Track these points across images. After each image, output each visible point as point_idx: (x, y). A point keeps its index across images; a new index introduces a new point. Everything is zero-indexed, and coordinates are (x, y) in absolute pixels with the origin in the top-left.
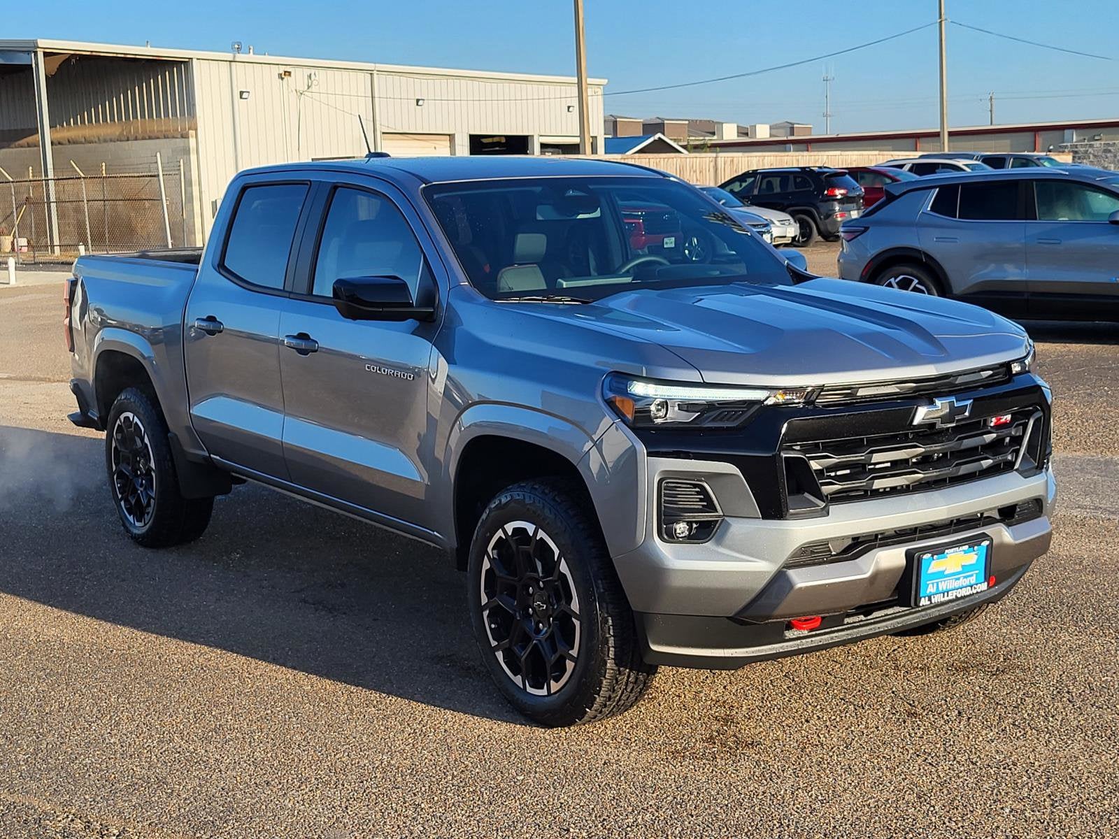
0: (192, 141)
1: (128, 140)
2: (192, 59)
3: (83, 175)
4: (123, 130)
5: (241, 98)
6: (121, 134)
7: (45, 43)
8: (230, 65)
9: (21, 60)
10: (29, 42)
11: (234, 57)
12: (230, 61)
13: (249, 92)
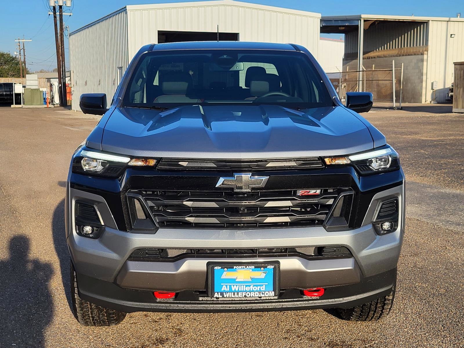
0: (425, 57)
1: (400, 56)
2: (429, 20)
3: (365, 70)
4: (399, 52)
5: (451, 37)
6: (398, 54)
7: (364, 16)
8: (447, 23)
9: (355, 23)
10: (358, 16)
11: (450, 19)
12: (448, 21)
13: (455, 35)
